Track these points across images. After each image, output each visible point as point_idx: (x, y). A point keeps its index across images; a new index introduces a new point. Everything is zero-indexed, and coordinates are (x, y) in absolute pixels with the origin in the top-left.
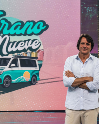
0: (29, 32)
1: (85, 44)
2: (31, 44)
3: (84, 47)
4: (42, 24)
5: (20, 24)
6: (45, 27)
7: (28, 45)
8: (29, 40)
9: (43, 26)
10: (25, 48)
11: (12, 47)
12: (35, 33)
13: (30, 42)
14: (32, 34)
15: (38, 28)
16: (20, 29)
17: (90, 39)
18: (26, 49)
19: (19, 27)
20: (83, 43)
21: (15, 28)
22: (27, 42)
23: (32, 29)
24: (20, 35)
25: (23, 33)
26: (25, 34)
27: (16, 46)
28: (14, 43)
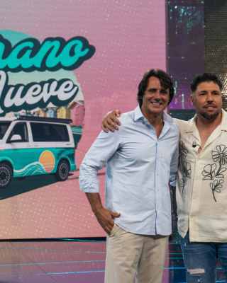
0: (51, 62)
1: (158, 91)
2: (57, 89)
3: (156, 99)
4: (80, 44)
5: (31, 45)
6: (87, 50)
7: (48, 91)
8: (50, 81)
9: (83, 50)
10: (42, 99)
11: (12, 97)
12: (64, 64)
13: (54, 84)
14: (58, 67)
15: (72, 53)
16: (32, 56)
17: (167, 82)
18: (45, 100)
19: (29, 52)
20: (154, 90)
21: (20, 55)
22: (46, 85)
23: (57, 55)
24: (32, 69)
25: (38, 65)
26: (43, 68)
27: (23, 95)
28: (17, 87)
